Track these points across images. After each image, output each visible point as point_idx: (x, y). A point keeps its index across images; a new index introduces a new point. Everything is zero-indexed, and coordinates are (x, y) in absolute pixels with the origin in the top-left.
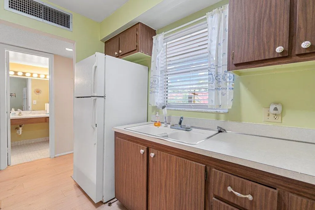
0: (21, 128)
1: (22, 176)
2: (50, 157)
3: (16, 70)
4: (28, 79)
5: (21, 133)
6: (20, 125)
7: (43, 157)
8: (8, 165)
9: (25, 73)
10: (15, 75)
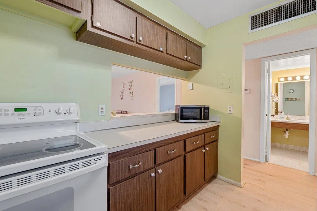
0: (287, 132)
1: (270, 175)
2: (308, 173)
3: (286, 76)
4: (305, 82)
5: (287, 137)
6: (287, 129)
7: (301, 169)
8: (266, 161)
9: (296, 77)
10: (285, 81)
